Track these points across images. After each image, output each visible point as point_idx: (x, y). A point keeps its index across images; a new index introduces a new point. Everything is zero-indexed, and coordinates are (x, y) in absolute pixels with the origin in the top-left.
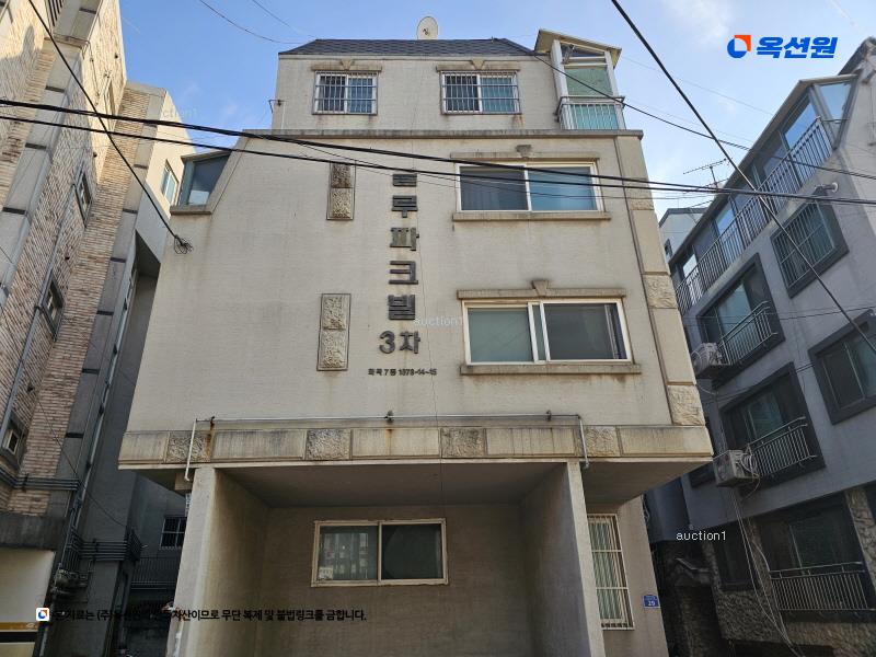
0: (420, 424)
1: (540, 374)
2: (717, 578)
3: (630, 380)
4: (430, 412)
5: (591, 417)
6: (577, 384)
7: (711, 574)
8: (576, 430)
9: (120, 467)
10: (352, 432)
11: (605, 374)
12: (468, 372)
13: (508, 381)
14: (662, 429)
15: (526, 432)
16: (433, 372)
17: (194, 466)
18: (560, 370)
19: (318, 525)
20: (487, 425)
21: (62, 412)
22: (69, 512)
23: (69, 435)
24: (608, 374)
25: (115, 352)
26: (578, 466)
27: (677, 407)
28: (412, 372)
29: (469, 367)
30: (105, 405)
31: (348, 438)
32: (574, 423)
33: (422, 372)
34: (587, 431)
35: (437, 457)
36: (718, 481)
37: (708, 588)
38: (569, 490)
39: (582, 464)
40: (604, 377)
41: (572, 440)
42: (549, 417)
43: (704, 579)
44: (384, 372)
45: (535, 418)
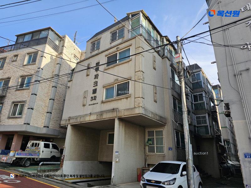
1: (114, 100)
3: (128, 98)
5: (120, 108)
9: (61, 126)
10: (85, 117)
14: (132, 109)
15: (109, 113)
17: (67, 125)
18: (117, 99)
19: (108, 133)
20: (103, 113)
26: (117, 118)
32: (117, 110)
33: (96, 104)
35: (96, 120)
40: (124, 99)
42: (113, 109)
44: (91, 105)
45: (111, 110)
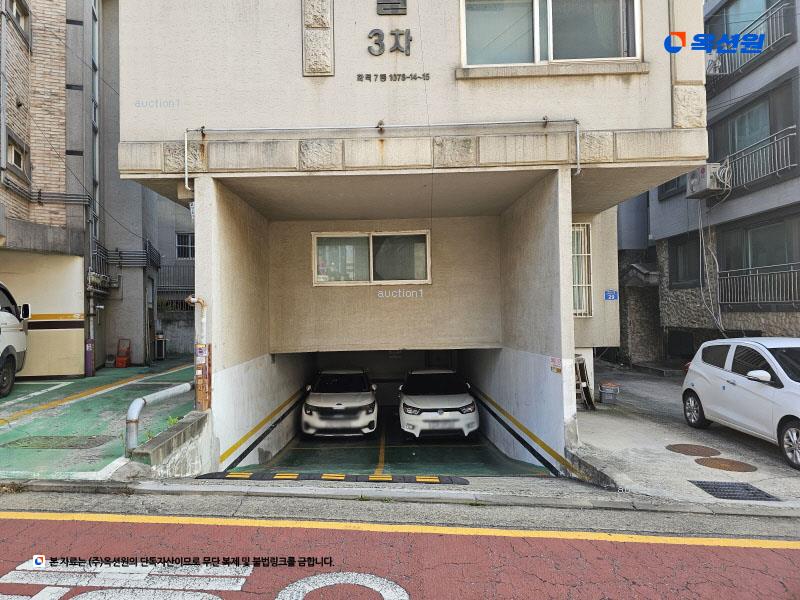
0: (412, 134)
1: (540, 76)
2: (666, 279)
3: (635, 80)
4: (422, 121)
5: (588, 123)
6: (579, 86)
7: (661, 276)
8: (572, 136)
9: (122, 177)
10: (343, 143)
11: (610, 74)
12: (463, 76)
13: (505, 85)
14: (660, 133)
15: (520, 140)
16: (426, 77)
17: (192, 176)
18: (563, 71)
19: (315, 236)
20: (480, 133)
21: (57, 130)
22: (88, 224)
23: (69, 153)
24: (613, 74)
25: (94, 68)
26: (569, 172)
27: (680, 109)
28: (404, 77)
29: (466, 70)
30: (97, 124)
31: (340, 148)
32: (571, 129)
33: (414, 77)
34: (583, 137)
35: (429, 167)
36: (689, 193)
37: (655, 288)
38: (557, 196)
39: (573, 171)
40: (608, 77)
41: (566, 145)
42: (545, 124)
43: (654, 280)
44: (373, 78)
45: (531, 125)
